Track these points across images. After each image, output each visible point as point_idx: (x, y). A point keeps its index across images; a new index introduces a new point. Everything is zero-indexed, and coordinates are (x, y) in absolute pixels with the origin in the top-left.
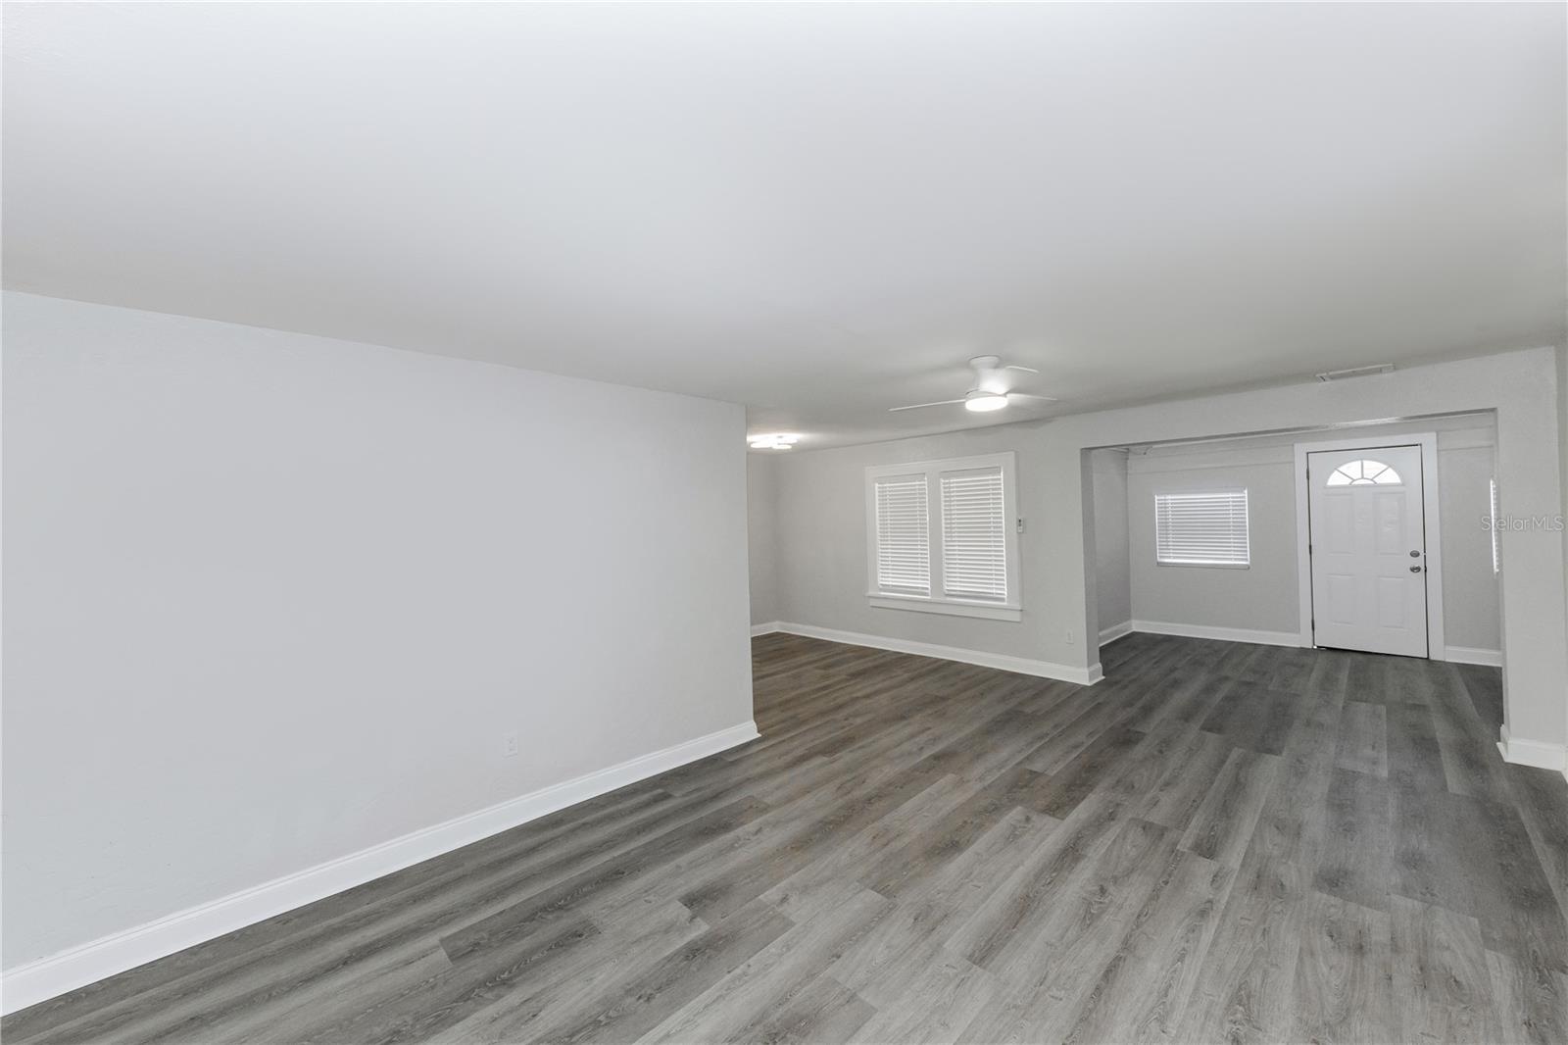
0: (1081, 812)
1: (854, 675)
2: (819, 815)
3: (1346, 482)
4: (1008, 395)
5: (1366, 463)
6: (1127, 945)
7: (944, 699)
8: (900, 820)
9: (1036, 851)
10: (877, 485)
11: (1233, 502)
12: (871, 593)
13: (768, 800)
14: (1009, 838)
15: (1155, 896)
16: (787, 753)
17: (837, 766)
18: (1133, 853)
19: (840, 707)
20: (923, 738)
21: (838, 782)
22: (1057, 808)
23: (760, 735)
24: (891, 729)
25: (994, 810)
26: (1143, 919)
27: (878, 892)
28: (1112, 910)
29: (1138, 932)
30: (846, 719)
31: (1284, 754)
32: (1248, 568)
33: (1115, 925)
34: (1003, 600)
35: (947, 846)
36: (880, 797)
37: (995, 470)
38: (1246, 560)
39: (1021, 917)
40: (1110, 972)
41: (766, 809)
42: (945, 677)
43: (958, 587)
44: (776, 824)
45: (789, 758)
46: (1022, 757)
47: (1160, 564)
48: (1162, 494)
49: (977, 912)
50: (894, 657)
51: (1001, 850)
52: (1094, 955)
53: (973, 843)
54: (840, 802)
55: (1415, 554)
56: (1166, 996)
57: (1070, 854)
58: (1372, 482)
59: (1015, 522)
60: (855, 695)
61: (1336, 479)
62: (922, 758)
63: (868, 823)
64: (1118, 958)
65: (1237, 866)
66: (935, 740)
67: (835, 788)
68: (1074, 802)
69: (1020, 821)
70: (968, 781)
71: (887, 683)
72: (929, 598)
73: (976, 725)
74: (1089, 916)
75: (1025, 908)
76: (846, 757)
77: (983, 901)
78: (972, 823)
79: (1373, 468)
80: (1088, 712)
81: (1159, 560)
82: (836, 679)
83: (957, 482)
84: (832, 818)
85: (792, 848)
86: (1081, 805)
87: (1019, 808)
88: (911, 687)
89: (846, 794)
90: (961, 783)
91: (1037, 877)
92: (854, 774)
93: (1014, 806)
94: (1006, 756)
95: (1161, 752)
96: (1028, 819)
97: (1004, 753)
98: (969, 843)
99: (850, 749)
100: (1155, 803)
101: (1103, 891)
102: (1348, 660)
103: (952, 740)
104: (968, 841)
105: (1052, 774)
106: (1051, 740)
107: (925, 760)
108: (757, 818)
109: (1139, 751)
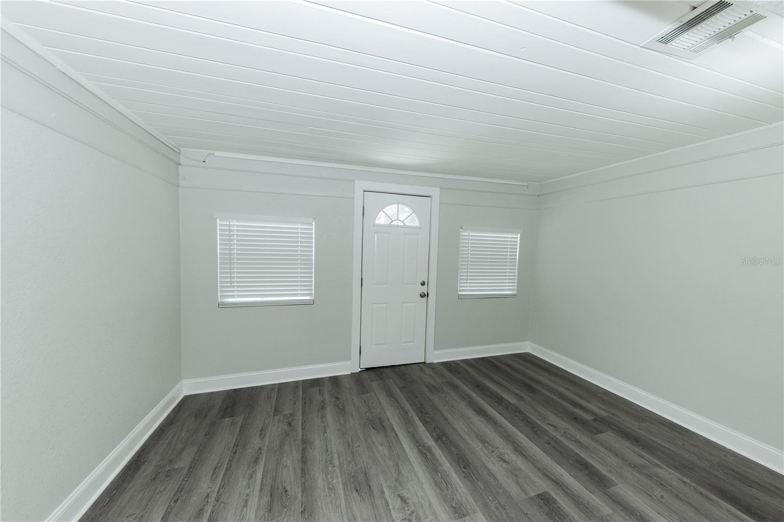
58: (402, 224)
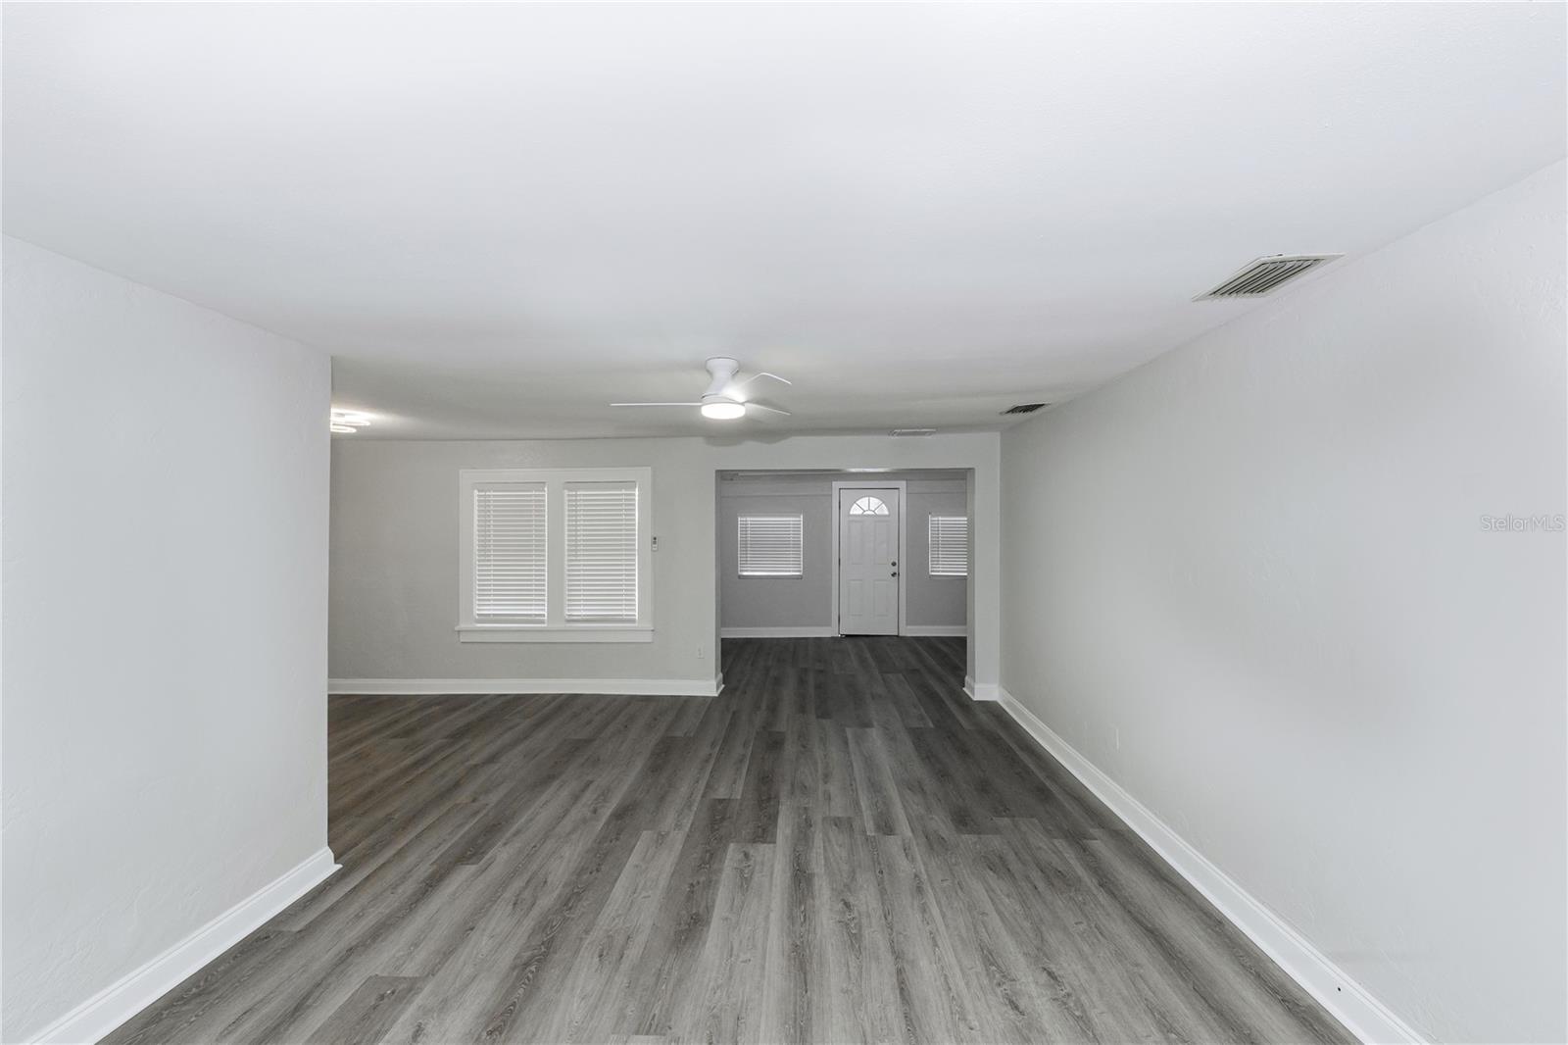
0: (784, 828)
1: (457, 736)
2: (507, 957)
3: (860, 512)
4: (746, 404)
5: (871, 498)
6: (898, 955)
7: (589, 741)
8: (619, 916)
9: (774, 888)
10: (476, 492)
11: (791, 523)
12: (462, 626)
13: (410, 970)
14: (742, 885)
15: (882, 892)
16: (403, 879)
17: (496, 871)
18: (844, 854)
19: (457, 785)
20: (589, 797)
21: (509, 894)
22: (764, 833)
23: (340, 866)
24: (544, 798)
25: (709, 860)
26: (890, 918)
27: (647, 1034)
28: (864, 921)
29: (894, 934)
30: (474, 801)
31: (875, 723)
32: (799, 578)
33: (874, 935)
34: (633, 621)
35: (689, 925)
36: (578, 894)
37: (631, 484)
38: (800, 571)
39: (805, 974)
40: (903, 989)
41: (413, 986)
42: (575, 715)
43: (581, 612)
44: (444, 1006)
45: (409, 887)
46: (703, 788)
47: (740, 577)
48: (745, 516)
49: (765, 993)
50: (499, 702)
51: (743, 903)
52: (880, 979)
53: (713, 906)
54: (529, 924)
55: (894, 564)
56: (950, 989)
57: (801, 878)
59: (649, 540)
60: (472, 762)
61: (855, 510)
62: (604, 820)
63: (581, 939)
64: (899, 972)
65: (910, 834)
66: (605, 795)
67: (510, 907)
68: (773, 818)
69: (741, 861)
70: (668, 833)
71: (508, 737)
72: (545, 625)
73: (639, 764)
74: (854, 939)
75: (801, 959)
76: (501, 855)
77: (762, 976)
78: (698, 883)
79: (875, 502)
80: (730, 724)
81: (740, 573)
82: (432, 746)
83: (584, 495)
84: (529, 953)
85: (490, 1033)
86: (781, 821)
87: (732, 846)
88: (542, 735)
89: (530, 909)
90: (661, 839)
91: (791, 918)
92: (526, 877)
93: (726, 847)
94: (689, 790)
95: (804, 747)
96: (746, 855)
97: (684, 789)
98: (709, 909)
99: (503, 840)
100: (828, 798)
101: (847, 905)
102: (861, 642)
103: (625, 788)
104: (707, 907)
105: (739, 797)
106: (718, 760)
107: (607, 823)
108: (402, 1012)
109: (790, 749)
